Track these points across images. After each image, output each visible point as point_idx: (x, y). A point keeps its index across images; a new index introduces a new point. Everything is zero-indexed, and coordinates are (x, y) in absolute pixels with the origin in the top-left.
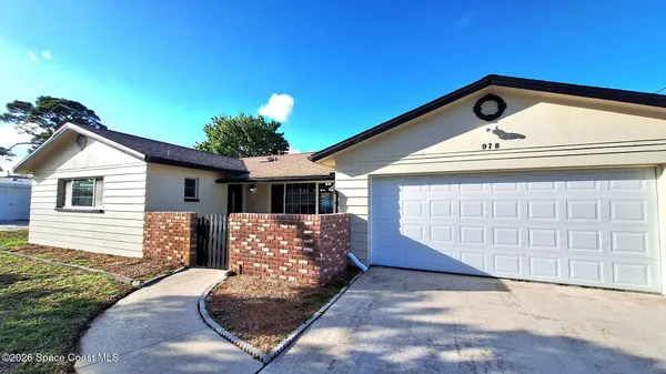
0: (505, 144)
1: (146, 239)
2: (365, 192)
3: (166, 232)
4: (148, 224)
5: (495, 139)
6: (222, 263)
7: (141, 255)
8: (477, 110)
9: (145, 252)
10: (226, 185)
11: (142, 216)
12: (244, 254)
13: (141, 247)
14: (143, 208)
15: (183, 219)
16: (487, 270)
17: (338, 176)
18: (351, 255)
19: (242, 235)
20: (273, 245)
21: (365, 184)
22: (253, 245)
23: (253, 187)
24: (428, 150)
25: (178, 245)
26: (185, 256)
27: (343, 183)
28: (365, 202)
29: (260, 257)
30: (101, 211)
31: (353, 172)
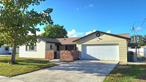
0: (100, 40)
1: (45, 55)
2: (81, 47)
3: (49, 54)
4: (46, 53)
5: (99, 39)
6: (59, 58)
7: (45, 58)
8: (97, 35)
9: (45, 57)
10: (57, 46)
11: (45, 51)
12: (63, 56)
13: (45, 56)
14: (45, 50)
15: (52, 52)
16: (99, 59)
17: (77, 45)
18: (79, 57)
19: (62, 54)
20: (67, 55)
21: (81, 46)
22: (64, 55)
23: (61, 46)
24: (90, 41)
25: (52, 56)
26: (53, 57)
27: (78, 46)
28: (81, 49)
29: (65, 57)
30: (36, 51)
31: (79, 44)
